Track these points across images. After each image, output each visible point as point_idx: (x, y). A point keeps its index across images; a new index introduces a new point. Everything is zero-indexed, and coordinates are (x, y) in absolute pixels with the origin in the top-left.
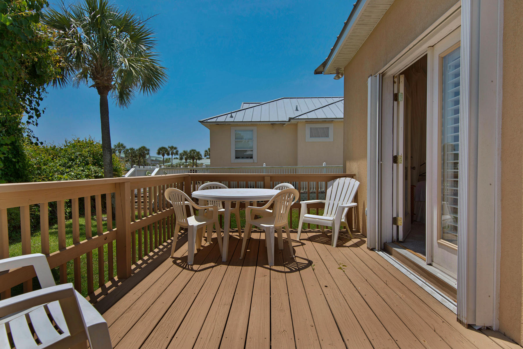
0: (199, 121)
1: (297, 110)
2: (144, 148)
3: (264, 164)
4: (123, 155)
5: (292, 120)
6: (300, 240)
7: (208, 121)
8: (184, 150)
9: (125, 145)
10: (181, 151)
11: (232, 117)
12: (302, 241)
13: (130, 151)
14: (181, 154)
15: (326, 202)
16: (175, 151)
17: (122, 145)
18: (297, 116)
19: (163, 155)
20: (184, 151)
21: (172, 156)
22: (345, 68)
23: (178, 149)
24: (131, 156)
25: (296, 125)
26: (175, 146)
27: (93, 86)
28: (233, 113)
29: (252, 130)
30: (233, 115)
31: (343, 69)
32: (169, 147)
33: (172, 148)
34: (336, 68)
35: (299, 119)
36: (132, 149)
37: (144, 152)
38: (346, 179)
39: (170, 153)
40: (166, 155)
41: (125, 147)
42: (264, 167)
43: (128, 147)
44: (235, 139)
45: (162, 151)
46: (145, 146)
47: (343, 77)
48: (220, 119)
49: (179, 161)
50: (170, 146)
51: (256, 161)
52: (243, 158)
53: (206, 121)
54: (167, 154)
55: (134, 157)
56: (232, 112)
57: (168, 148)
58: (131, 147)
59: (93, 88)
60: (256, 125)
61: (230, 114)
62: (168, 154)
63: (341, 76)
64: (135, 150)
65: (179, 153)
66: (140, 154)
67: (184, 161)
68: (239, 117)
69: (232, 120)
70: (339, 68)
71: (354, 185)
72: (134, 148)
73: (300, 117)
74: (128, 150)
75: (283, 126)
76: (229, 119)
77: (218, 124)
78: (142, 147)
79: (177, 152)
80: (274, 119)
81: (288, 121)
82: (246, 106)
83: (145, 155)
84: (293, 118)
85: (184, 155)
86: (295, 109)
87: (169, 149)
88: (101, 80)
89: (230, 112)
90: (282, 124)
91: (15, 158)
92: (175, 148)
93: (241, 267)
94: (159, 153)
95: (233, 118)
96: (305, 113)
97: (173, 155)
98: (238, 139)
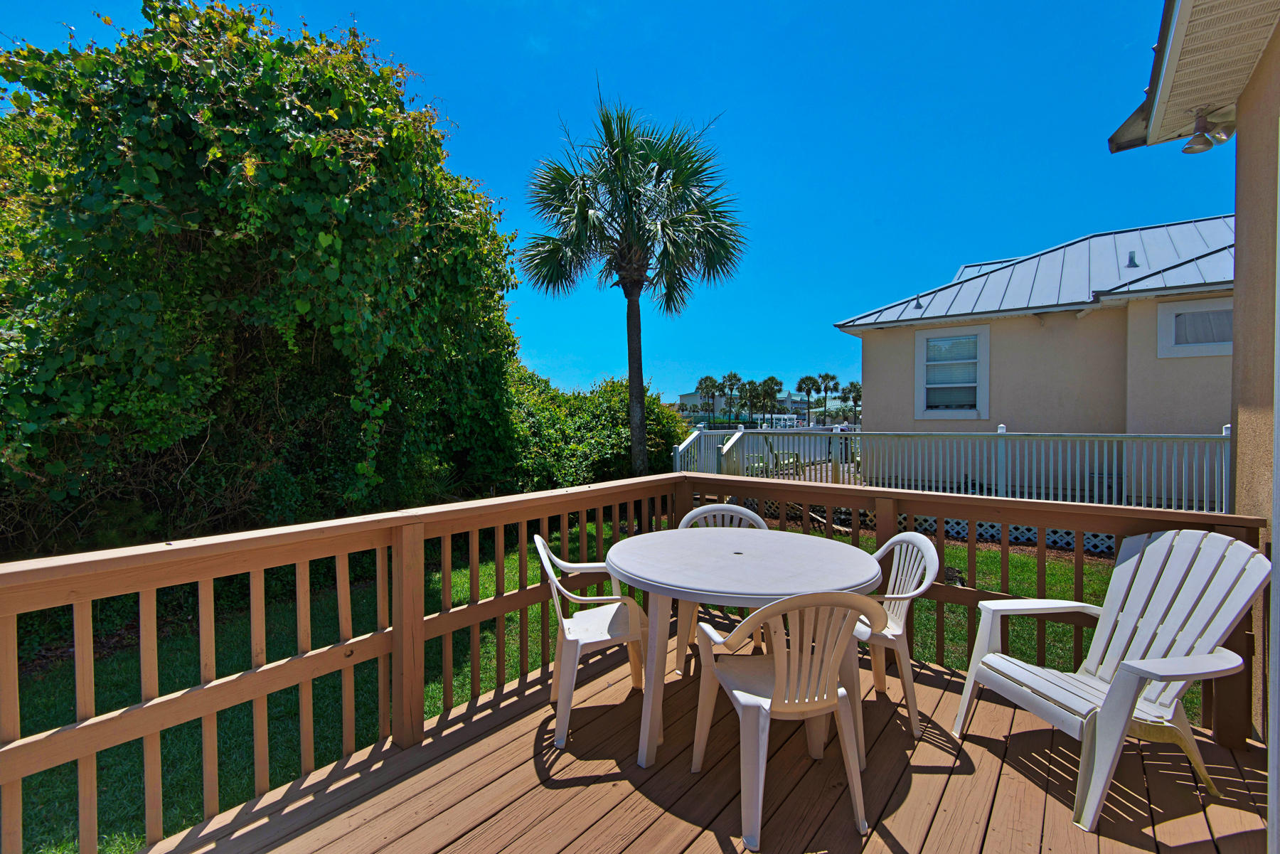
0: (835, 326)
1: (1132, 264)
2: (772, 379)
3: (1002, 425)
4: (735, 393)
5: (1102, 298)
6: (965, 737)
7: (857, 323)
8: (851, 381)
9: (739, 376)
10: (844, 384)
11: (919, 306)
12: (967, 746)
13: (747, 386)
14: (843, 390)
15: (1105, 613)
16: (831, 384)
17: (735, 376)
18: (1125, 285)
19: (808, 393)
20: (852, 384)
21: (826, 393)
22: (1240, 101)
23: (839, 380)
24: (750, 396)
25: (1124, 309)
26: (831, 374)
27: (616, 284)
28: (921, 297)
29: (976, 335)
30: (923, 301)
31: (1233, 107)
32: (820, 376)
33: (826, 377)
34: (1194, 110)
35: (1129, 292)
36: (751, 383)
37: (773, 388)
38: (1205, 536)
39: (823, 388)
40: (813, 393)
41: (739, 380)
42: (1000, 436)
43: (745, 380)
44: (927, 361)
45: (807, 384)
46: (774, 376)
47: (1234, 136)
48: (886, 317)
49: (843, 405)
50: (823, 374)
51: (985, 416)
52: (947, 407)
53: (851, 324)
54: (815, 390)
55: (754, 397)
56: (921, 295)
57: (817, 378)
58: (750, 380)
59: (615, 287)
60: (987, 322)
61: (916, 301)
62: (818, 391)
63: (1224, 137)
64: (758, 384)
65: (840, 387)
66: (766, 392)
67: (851, 403)
68: (937, 306)
69: (917, 314)
70: (1211, 108)
71: (1243, 570)
72: (755, 380)
73: (1133, 287)
74: (744, 385)
75: (1076, 318)
76: (911, 313)
77: (880, 327)
78: (769, 379)
79: (836, 384)
80: (1043, 298)
81: (1091, 303)
82: (973, 272)
83: (775, 392)
84: (1109, 293)
85: (850, 391)
86: (1127, 263)
87: (820, 380)
88: (627, 271)
89: (915, 296)
90: (1072, 311)
91: (493, 420)
92: (833, 378)
93: (661, 810)
94: (800, 389)
95: (923, 309)
96: (1159, 272)
97: (829, 393)
98: (935, 361)
